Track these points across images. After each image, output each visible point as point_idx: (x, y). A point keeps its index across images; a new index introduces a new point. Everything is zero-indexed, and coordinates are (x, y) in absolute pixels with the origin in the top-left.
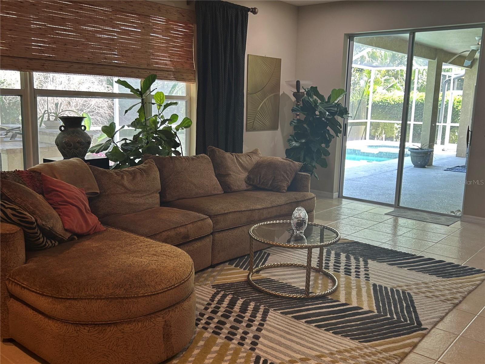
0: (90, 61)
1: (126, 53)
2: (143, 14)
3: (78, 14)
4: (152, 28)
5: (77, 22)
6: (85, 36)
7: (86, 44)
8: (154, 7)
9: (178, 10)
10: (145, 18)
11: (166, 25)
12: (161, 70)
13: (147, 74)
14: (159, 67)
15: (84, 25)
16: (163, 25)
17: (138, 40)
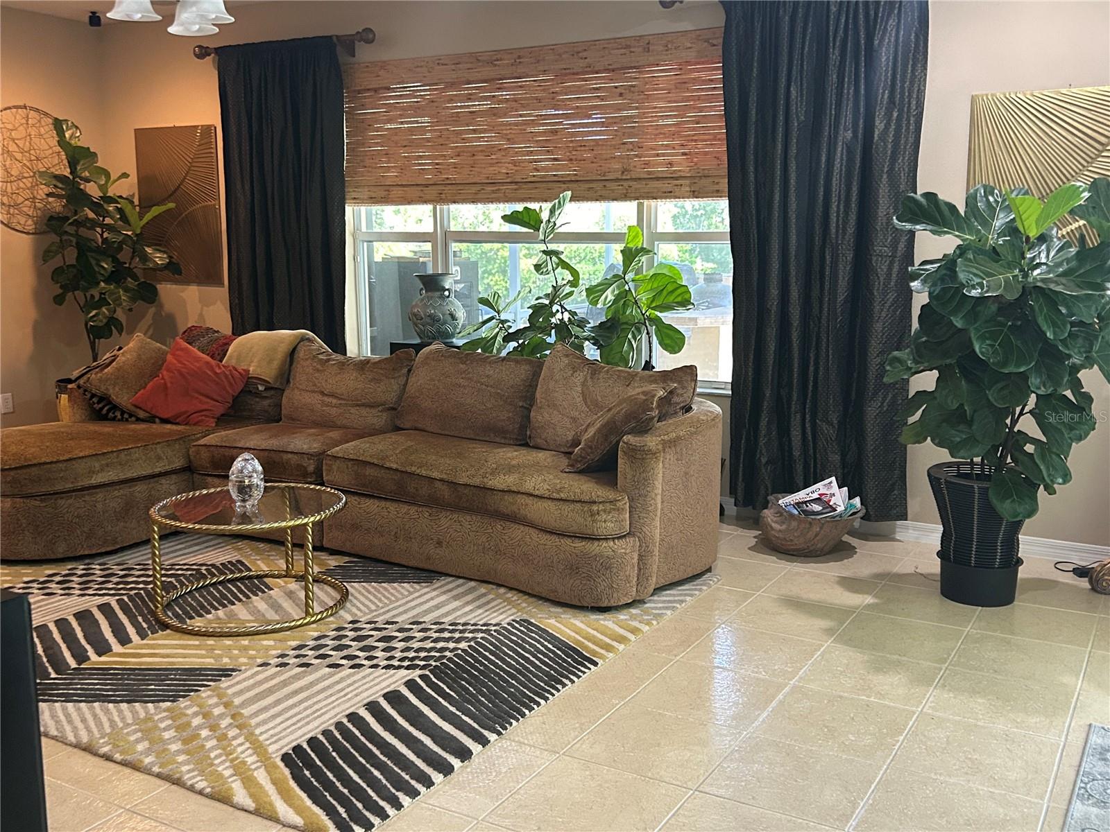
0: (508, 177)
1: (579, 153)
2: (610, 67)
3: (495, 99)
4: (641, 90)
5: (493, 113)
6: (506, 135)
7: (506, 149)
8: (635, 47)
9: (700, 36)
10: (624, 73)
11: (678, 77)
12: (658, 179)
13: (622, 190)
14: (649, 173)
15: (505, 115)
16: (669, 78)
17: (608, 123)
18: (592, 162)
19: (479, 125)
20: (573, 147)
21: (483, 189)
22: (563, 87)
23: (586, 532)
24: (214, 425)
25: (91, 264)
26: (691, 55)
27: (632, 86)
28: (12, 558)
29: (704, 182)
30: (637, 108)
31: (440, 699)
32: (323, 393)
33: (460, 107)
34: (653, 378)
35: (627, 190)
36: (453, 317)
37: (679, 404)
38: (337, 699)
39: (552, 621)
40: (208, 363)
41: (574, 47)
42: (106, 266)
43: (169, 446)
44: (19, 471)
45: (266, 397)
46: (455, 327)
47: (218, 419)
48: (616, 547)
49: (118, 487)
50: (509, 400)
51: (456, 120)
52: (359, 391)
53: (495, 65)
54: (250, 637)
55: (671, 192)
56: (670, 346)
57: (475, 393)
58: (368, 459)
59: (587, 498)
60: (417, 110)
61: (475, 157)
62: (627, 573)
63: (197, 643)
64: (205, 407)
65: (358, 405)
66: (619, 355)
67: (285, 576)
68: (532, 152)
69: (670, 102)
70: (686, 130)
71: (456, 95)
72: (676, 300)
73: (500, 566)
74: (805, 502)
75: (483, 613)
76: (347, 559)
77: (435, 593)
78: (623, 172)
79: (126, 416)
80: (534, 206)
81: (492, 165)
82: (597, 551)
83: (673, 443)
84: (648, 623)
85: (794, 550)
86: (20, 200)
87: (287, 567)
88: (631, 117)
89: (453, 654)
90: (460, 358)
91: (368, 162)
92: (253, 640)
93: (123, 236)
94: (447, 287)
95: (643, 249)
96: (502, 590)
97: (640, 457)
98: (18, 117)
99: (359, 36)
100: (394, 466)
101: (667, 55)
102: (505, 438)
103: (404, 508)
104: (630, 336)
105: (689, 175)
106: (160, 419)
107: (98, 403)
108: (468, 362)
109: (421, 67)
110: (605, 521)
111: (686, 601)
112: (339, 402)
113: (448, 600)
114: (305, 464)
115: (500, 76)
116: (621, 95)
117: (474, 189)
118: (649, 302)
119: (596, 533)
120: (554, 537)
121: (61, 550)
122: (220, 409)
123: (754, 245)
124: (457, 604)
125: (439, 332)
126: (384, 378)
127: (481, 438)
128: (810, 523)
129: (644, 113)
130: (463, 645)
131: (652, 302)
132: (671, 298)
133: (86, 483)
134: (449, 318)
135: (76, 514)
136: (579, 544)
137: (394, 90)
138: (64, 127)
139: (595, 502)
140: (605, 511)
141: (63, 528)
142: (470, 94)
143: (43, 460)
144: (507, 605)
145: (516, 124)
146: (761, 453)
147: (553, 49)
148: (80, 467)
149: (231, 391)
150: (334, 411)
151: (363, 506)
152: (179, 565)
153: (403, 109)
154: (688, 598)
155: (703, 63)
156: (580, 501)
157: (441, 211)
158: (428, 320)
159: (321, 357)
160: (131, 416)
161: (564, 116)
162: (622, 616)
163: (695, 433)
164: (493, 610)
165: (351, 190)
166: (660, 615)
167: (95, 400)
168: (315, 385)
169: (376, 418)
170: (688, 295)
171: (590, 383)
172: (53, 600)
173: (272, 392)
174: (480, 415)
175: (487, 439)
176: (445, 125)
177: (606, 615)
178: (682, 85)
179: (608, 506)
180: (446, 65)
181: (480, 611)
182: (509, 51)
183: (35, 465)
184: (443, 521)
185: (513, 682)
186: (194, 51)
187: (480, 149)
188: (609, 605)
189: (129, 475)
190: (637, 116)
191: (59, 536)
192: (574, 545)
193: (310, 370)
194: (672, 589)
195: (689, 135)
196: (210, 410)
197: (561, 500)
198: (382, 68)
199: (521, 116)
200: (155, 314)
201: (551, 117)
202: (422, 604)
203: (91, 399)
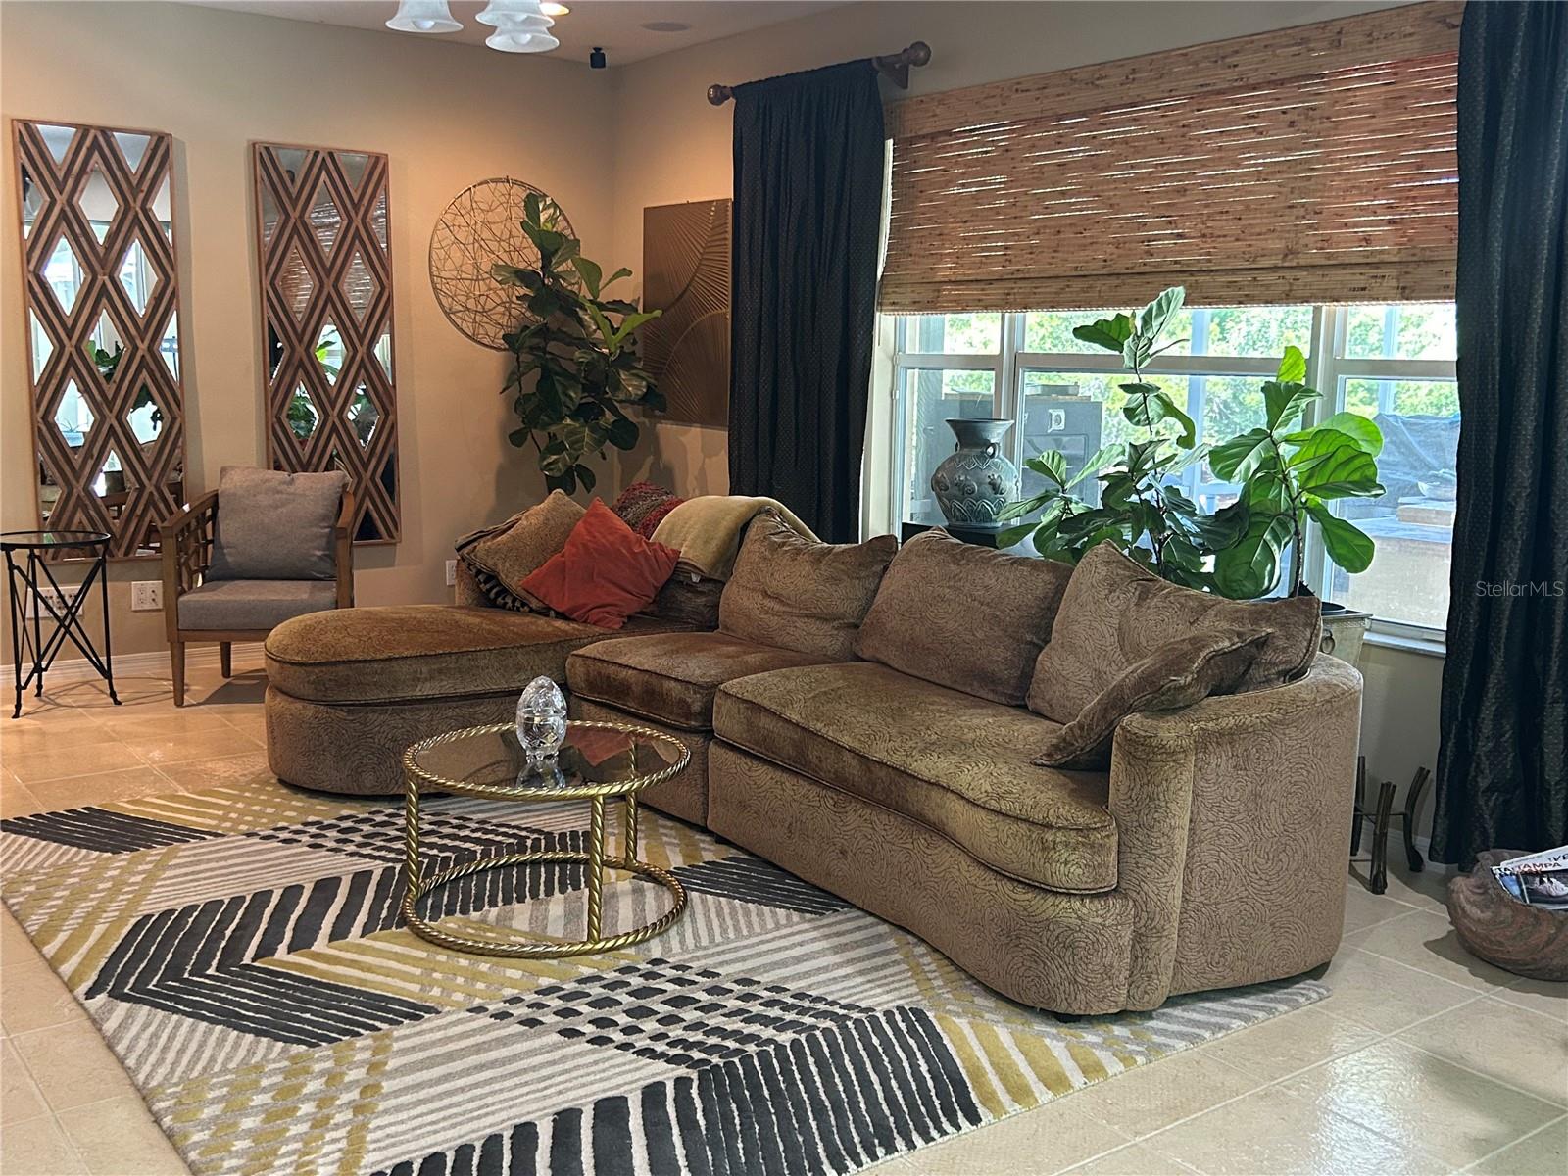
2: (1274, 78)
3: (1096, 142)
4: (1326, 115)
5: (1094, 164)
6: (1109, 198)
7: (1106, 221)
8: (1316, 40)
9: (1429, 13)
10: (1299, 88)
11: (1390, 88)
12: (1344, 266)
13: (1283, 285)
14: (1329, 256)
15: (1109, 167)
16: (1375, 91)
17: (1268, 174)
18: (1237, 240)
19: (1070, 184)
20: (1209, 215)
21: (1068, 286)
22: (1198, 117)
23: (1034, 878)
24: (617, 627)
25: (556, 391)
26: (1412, 47)
27: (1313, 108)
28: (312, 787)
29: (1424, 271)
30: (1317, 146)
31: (676, 1130)
32: (766, 594)
33: (1047, 157)
34: (1239, 614)
35: (1291, 284)
36: (996, 488)
37: (1275, 665)
38: (528, 1093)
39: (963, 1024)
40: (625, 537)
41: (1218, 47)
42: (573, 394)
43: (538, 652)
44: (324, 669)
45: (702, 593)
46: (999, 506)
47: (630, 618)
48: (1085, 911)
49: (454, 704)
50: (1010, 630)
51: (1039, 176)
52: (809, 595)
53: (1097, 86)
54: (495, 960)
55: (1364, 289)
56: (1346, 559)
57: (963, 613)
58: (766, 703)
59: (1038, 817)
60: (986, 165)
61: (1062, 236)
62: (1107, 961)
63: (424, 955)
64: (609, 600)
65: (807, 616)
66: (1245, 567)
67: (624, 868)
68: (1145, 224)
69: (1373, 132)
70: (1398, 179)
71: (1040, 138)
72: (1351, 479)
73: (919, 907)
74: (1541, 875)
75: (863, 984)
76: (733, 852)
77: (815, 934)
78: (1286, 255)
79: (518, 604)
80: (1126, 312)
81: (1083, 247)
82: (1051, 912)
83: (1227, 737)
84: (1127, 1060)
85: (1507, 962)
86: (490, 304)
87: (628, 854)
88: (1307, 161)
89: (757, 1049)
90: (953, 556)
91: (915, 247)
92: (497, 964)
93: (595, 355)
94: (992, 441)
95: (1298, 387)
96: (921, 949)
97: (1146, 755)
98: (497, 194)
99: (906, 55)
100: (795, 718)
101: (1369, 50)
102: (994, 691)
103: (804, 787)
104: (1267, 536)
105: (1396, 259)
106: (555, 611)
107: (486, 582)
108: (964, 562)
109: (993, 96)
110: (1066, 863)
111: (1228, 1028)
112: (784, 608)
113: (824, 949)
114: (689, 700)
115: (1104, 104)
116: (1292, 124)
117: (1055, 286)
118: (1304, 479)
119: (1050, 881)
120: (989, 876)
121: (369, 783)
122: (633, 606)
123: (1493, 385)
124: (836, 959)
125: (972, 511)
126: (845, 578)
127: (959, 688)
128: (1536, 917)
129: (1329, 154)
130: (786, 1037)
131: (1310, 478)
132: (1342, 475)
133: (408, 694)
134: (989, 490)
135: (390, 736)
136: (1024, 896)
137: (958, 136)
138: (541, 208)
139: (1049, 827)
140: (1067, 844)
141: (373, 753)
142: (1061, 136)
143: (356, 656)
144: (912, 977)
145: (1125, 181)
146: (1479, 771)
147: (1185, 55)
148: (403, 670)
149: (651, 580)
150: (775, 621)
151: (753, 774)
152: (508, 826)
153: (967, 165)
154: (1236, 1024)
155: (1436, 61)
156: (1026, 821)
157: (1012, 320)
158: (955, 491)
159: (775, 539)
160: (524, 604)
161: (1198, 164)
162: (1090, 1036)
163: (1281, 723)
164: (878, 983)
165: (890, 290)
166: (1160, 1048)
167: (481, 578)
168: (758, 581)
169: (825, 637)
170: (1373, 469)
171: (1132, 614)
172: (317, 855)
173: (711, 586)
174: (964, 649)
175: (969, 690)
176: (1022, 186)
177: (1064, 1030)
178: (1395, 102)
179: (1073, 837)
180: (1027, 91)
181: (860, 980)
182: (1118, 63)
183: (344, 662)
184: (851, 817)
185: (814, 1124)
186: (709, 94)
187: (1069, 222)
188: (1070, 1011)
189: (471, 688)
190: (1318, 160)
191: (367, 765)
192: (1014, 896)
193: (756, 557)
194: (1219, 999)
195: (1402, 190)
196: (616, 605)
197: (999, 813)
198: (941, 102)
199: (1132, 167)
200: (652, 464)
201: (1178, 167)
202: (779, 949)
203: (477, 576)
